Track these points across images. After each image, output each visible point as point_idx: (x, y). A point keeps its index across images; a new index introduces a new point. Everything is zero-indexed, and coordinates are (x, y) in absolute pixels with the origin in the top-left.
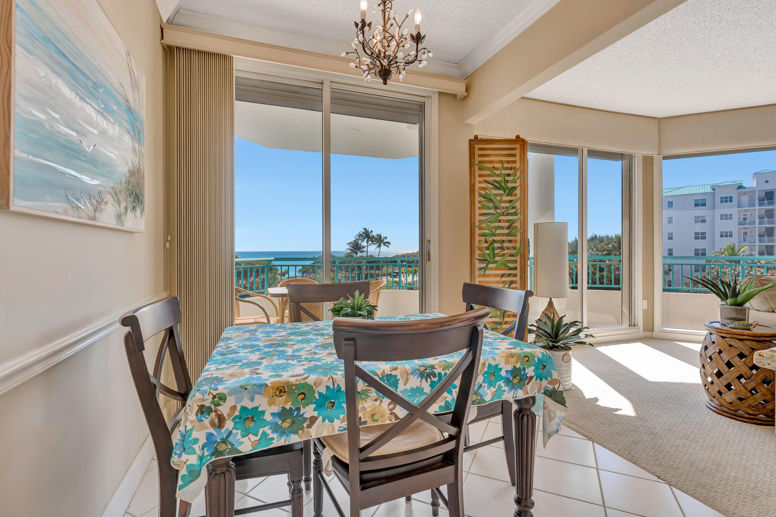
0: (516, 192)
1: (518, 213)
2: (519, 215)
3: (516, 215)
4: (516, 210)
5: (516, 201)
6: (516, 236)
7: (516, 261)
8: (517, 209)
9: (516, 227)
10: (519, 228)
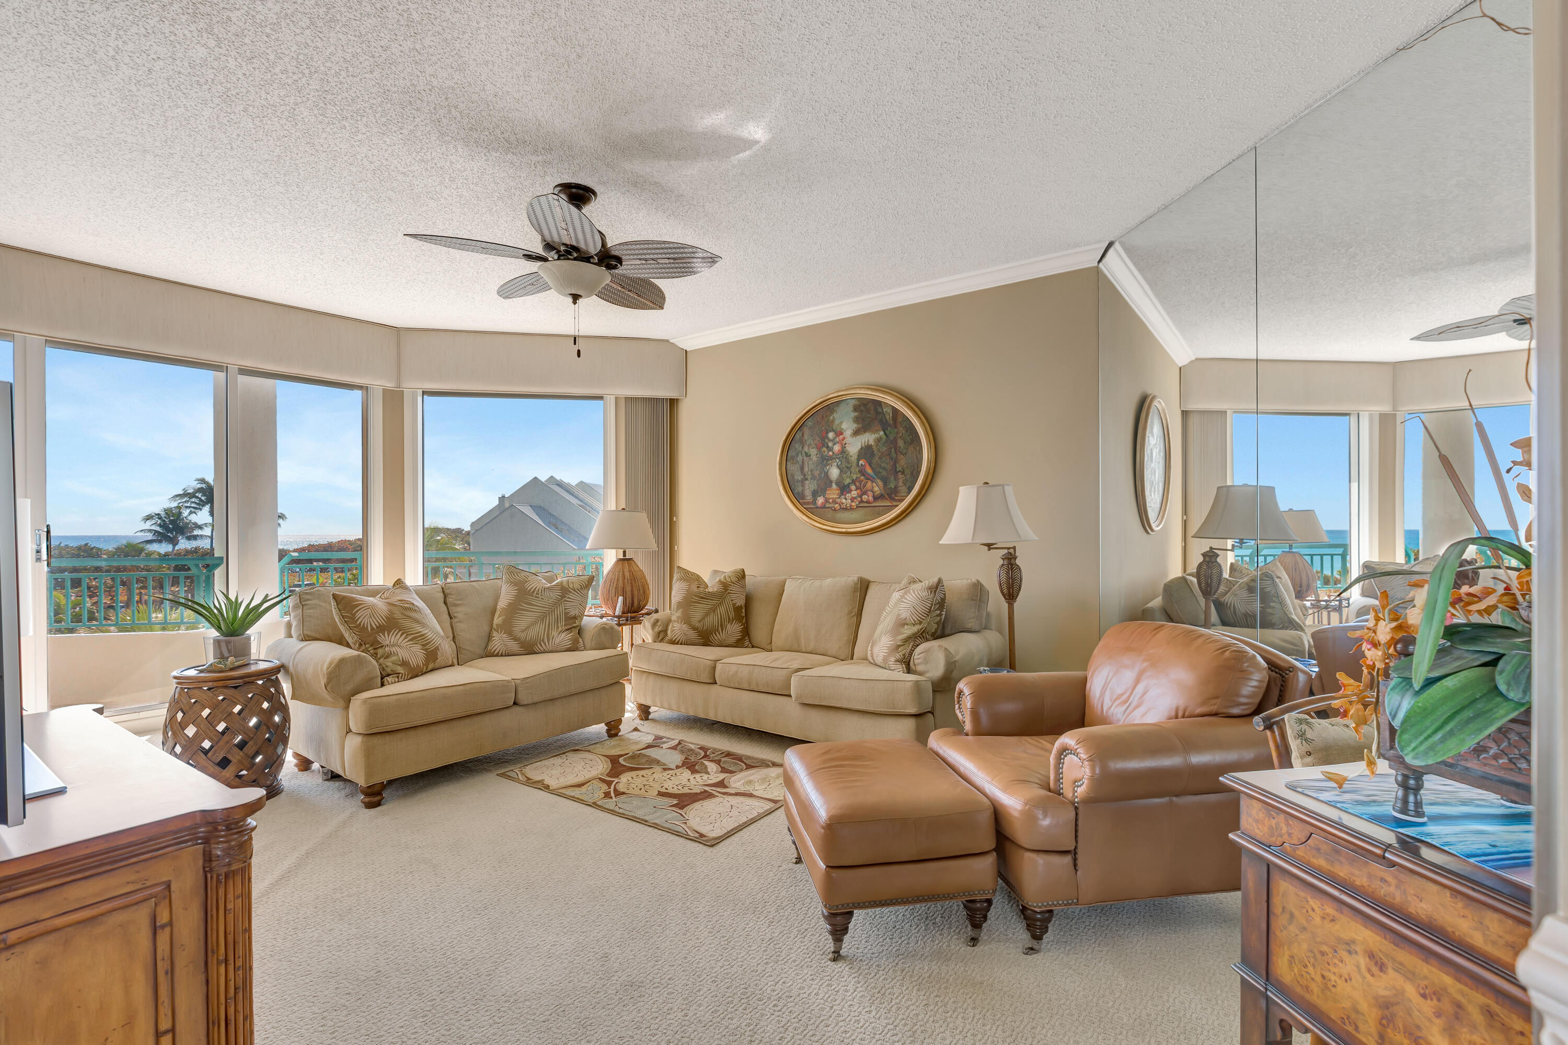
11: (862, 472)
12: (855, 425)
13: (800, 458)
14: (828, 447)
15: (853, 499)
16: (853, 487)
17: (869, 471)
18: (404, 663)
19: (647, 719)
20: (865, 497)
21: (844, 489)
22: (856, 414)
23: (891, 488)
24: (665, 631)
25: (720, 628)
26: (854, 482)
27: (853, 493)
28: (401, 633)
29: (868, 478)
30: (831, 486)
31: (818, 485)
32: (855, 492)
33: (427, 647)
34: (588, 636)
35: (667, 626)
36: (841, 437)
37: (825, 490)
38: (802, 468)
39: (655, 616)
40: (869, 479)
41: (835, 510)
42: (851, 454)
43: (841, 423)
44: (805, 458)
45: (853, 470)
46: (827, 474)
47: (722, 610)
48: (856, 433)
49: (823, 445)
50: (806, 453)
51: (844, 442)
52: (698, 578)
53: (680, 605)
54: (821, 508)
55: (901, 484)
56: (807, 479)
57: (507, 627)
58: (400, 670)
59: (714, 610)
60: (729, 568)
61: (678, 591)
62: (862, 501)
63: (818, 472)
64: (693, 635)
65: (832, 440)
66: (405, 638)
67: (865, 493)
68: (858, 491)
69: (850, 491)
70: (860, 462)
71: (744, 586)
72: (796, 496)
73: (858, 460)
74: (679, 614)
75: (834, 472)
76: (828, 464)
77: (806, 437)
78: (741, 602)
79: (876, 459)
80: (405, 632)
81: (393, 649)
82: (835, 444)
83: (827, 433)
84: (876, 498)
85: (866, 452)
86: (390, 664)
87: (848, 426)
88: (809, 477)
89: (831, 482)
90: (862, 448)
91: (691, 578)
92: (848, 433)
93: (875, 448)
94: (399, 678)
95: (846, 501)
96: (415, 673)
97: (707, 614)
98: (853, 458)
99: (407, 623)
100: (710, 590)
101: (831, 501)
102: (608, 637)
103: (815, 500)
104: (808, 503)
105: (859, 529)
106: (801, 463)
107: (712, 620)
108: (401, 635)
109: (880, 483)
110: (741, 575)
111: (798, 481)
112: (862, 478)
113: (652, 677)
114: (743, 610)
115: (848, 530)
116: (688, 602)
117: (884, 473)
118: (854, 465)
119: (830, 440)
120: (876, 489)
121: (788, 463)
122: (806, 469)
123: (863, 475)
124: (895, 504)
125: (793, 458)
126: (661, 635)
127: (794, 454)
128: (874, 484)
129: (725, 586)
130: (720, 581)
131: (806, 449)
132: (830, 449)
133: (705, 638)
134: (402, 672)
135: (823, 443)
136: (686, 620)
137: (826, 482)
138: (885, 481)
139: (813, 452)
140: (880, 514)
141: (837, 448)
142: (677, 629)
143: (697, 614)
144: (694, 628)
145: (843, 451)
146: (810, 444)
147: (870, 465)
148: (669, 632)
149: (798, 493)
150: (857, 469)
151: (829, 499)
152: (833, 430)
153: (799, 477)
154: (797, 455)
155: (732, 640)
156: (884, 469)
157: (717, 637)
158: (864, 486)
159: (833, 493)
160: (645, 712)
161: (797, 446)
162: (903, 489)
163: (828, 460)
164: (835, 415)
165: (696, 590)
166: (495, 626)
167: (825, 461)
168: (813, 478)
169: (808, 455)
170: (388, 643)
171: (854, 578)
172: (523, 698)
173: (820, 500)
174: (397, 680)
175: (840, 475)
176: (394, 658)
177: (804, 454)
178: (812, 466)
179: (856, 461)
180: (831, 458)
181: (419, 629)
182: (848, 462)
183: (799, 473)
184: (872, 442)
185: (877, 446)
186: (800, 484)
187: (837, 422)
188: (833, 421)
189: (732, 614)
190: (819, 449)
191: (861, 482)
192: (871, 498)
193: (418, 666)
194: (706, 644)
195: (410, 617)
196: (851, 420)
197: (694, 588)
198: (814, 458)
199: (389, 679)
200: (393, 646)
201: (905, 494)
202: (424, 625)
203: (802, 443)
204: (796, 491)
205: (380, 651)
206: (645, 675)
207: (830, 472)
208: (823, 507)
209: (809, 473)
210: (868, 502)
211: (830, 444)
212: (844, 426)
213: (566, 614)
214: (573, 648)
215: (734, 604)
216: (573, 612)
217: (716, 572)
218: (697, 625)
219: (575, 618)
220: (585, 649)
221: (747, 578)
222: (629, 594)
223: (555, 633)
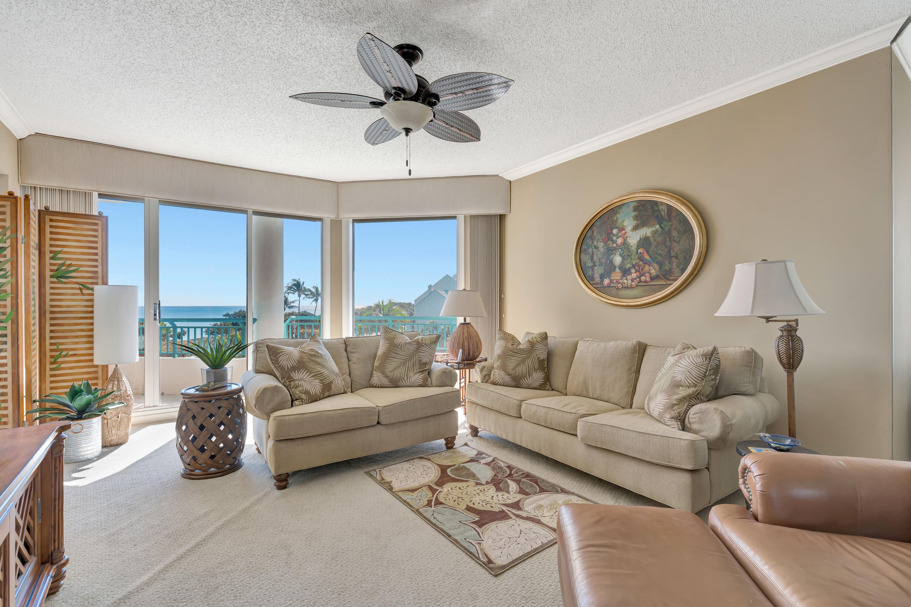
0: (5, 253)
1: (9, 276)
2: (9, 278)
3: (6, 278)
4: (4, 272)
5: (6, 262)
6: (6, 300)
7: (6, 327)
8: (7, 271)
9: (5, 291)
10: (10, 292)
11: (641, 258)
12: (635, 222)
13: (590, 250)
14: (612, 240)
15: (633, 280)
16: (633, 271)
17: (647, 257)
18: (307, 392)
20: (643, 278)
21: (625, 272)
22: (636, 213)
23: (666, 270)
24: (489, 376)
25: (528, 376)
26: (634, 266)
27: (633, 275)
28: (306, 371)
29: (646, 262)
30: (615, 270)
31: (605, 270)
32: (635, 274)
33: (324, 381)
34: (435, 378)
35: (491, 371)
36: (623, 232)
37: (610, 273)
38: (592, 258)
40: (646, 264)
41: (618, 288)
42: (632, 244)
43: (624, 221)
44: (595, 250)
45: (633, 257)
46: (611, 261)
47: (529, 362)
48: (636, 228)
49: (609, 240)
50: (595, 246)
51: (625, 236)
52: (513, 338)
53: (499, 357)
54: (607, 287)
55: (674, 266)
56: (595, 266)
57: (383, 368)
58: (304, 396)
59: (523, 361)
60: (537, 330)
61: (499, 347)
62: (640, 281)
63: (604, 260)
64: (507, 379)
65: (616, 235)
66: (309, 375)
67: (643, 275)
68: (638, 273)
69: (631, 274)
70: (639, 251)
71: (546, 345)
72: (588, 279)
73: (638, 249)
74: (498, 363)
75: (618, 260)
76: (613, 254)
77: (595, 234)
78: (543, 356)
79: (653, 248)
80: (309, 371)
81: (300, 383)
82: (618, 238)
83: (612, 230)
84: (652, 279)
85: (645, 242)
86: (297, 392)
87: (629, 223)
88: (598, 264)
89: (615, 267)
90: (640, 239)
91: (508, 338)
92: (629, 228)
93: (652, 240)
94: (303, 402)
95: (627, 281)
96: (314, 399)
97: (518, 365)
98: (633, 248)
99: (311, 365)
100: (521, 347)
101: (615, 281)
102: (449, 378)
103: (602, 281)
104: (597, 284)
105: (638, 303)
106: (591, 254)
107: (522, 369)
108: (306, 373)
109: (656, 266)
110: (545, 337)
111: (589, 267)
112: (641, 263)
114: (546, 363)
115: (629, 304)
116: (504, 356)
117: (659, 258)
118: (634, 253)
119: (614, 235)
120: (653, 271)
121: (582, 254)
122: (595, 258)
123: (642, 261)
124: (669, 283)
125: (585, 250)
126: (486, 378)
127: (586, 247)
128: (651, 268)
129: (532, 344)
130: (528, 340)
131: (595, 243)
132: (614, 242)
133: (517, 382)
134: (305, 398)
135: (609, 237)
136: (504, 368)
137: (610, 268)
138: (661, 265)
139: (601, 245)
140: (656, 291)
141: (620, 241)
142: (497, 374)
143: (511, 364)
144: (509, 374)
145: (625, 243)
146: (598, 239)
147: (648, 252)
148: (491, 376)
149: (589, 276)
150: (637, 257)
151: (614, 280)
152: (617, 227)
153: (590, 264)
154: (588, 248)
155: (537, 385)
156: (660, 255)
157: (525, 382)
158: (642, 269)
159: (617, 275)
160: (474, 431)
161: (589, 241)
162: (676, 271)
163: (612, 251)
164: (618, 216)
165: (511, 346)
166: (374, 369)
167: (610, 251)
168: (601, 264)
169: (597, 248)
170: (297, 378)
171: (634, 342)
172: (383, 420)
173: (606, 281)
174: (301, 403)
175: (623, 262)
176: (300, 389)
177: (593, 247)
178: (600, 256)
179: (635, 250)
180: (615, 249)
181: (319, 368)
182: (629, 251)
183: (590, 261)
184: (649, 234)
185: (653, 237)
186: (590, 270)
187: (620, 221)
188: (617, 221)
189: (537, 365)
190: (605, 242)
191: (639, 266)
192: (648, 279)
193: (316, 394)
194: (517, 387)
195: (314, 361)
196: (631, 218)
197: (509, 345)
198: (602, 250)
199: (296, 402)
200: (301, 380)
201: (679, 275)
202: (323, 366)
203: (592, 238)
204: (588, 275)
205: (292, 383)
207: (614, 259)
208: (609, 286)
209: (598, 261)
210: (645, 282)
211: (614, 238)
212: (626, 223)
213: (420, 361)
214: (424, 385)
215: (538, 358)
216: (424, 360)
217: (528, 333)
218: (511, 372)
219: (426, 364)
220: (432, 386)
221: (549, 339)
222: (466, 348)
223: (411, 374)
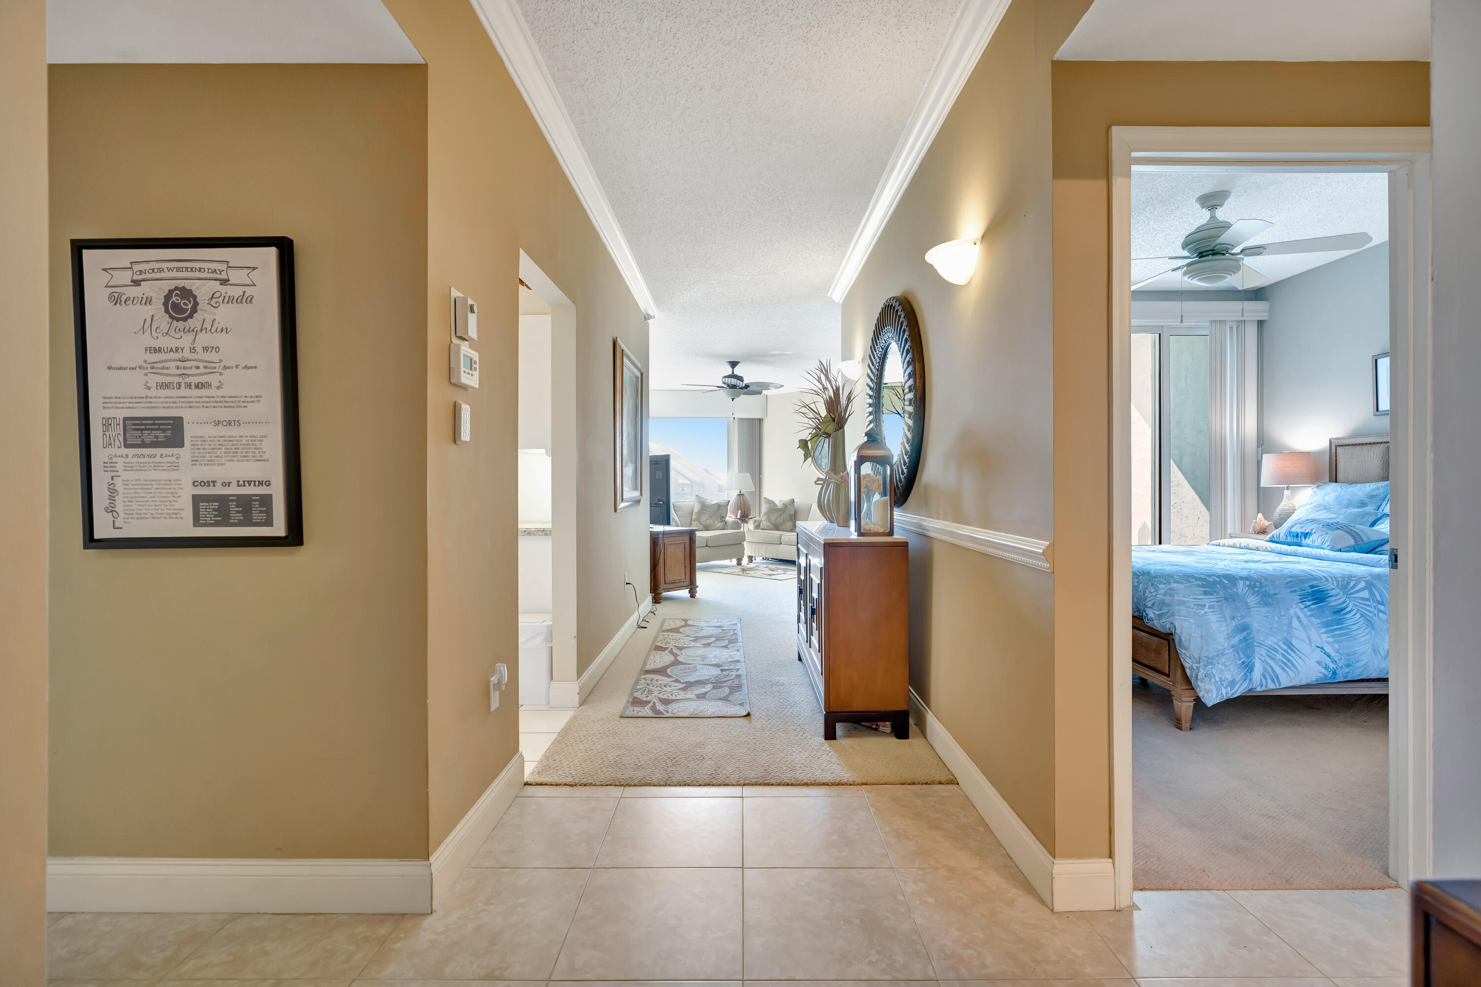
19: (752, 562)
24: (759, 525)
25: (781, 523)
34: (729, 525)
35: (760, 523)
39: (754, 519)
47: (783, 516)
52: (773, 503)
53: (766, 514)
56: (823, 458)
57: (698, 519)
59: (780, 515)
60: (786, 498)
61: (764, 508)
64: (772, 526)
71: (794, 506)
74: (765, 518)
78: (792, 512)
91: (770, 502)
97: (777, 518)
100: (778, 508)
102: (736, 526)
104: (824, 469)
107: (780, 520)
110: (793, 501)
113: (754, 544)
114: (793, 516)
116: (769, 513)
126: (757, 527)
129: (785, 506)
130: (783, 504)
133: (777, 527)
136: (768, 520)
142: (764, 524)
143: (773, 518)
144: (772, 524)
148: (761, 525)
155: (789, 529)
157: (783, 527)
160: (751, 559)
165: (772, 508)
166: (693, 519)
189: (788, 518)
194: (778, 530)
197: (772, 506)
206: (751, 543)
213: (720, 515)
214: (723, 529)
215: (789, 514)
216: (722, 515)
217: (781, 501)
218: (773, 522)
219: (724, 517)
220: (728, 529)
221: (795, 503)
222: (743, 509)
223: (716, 522)
